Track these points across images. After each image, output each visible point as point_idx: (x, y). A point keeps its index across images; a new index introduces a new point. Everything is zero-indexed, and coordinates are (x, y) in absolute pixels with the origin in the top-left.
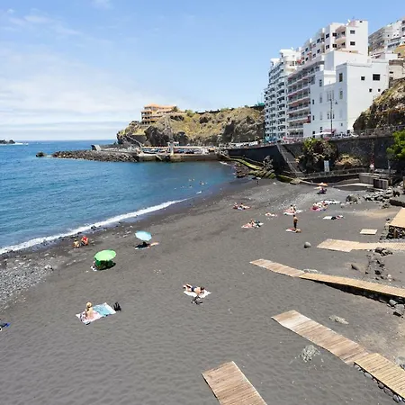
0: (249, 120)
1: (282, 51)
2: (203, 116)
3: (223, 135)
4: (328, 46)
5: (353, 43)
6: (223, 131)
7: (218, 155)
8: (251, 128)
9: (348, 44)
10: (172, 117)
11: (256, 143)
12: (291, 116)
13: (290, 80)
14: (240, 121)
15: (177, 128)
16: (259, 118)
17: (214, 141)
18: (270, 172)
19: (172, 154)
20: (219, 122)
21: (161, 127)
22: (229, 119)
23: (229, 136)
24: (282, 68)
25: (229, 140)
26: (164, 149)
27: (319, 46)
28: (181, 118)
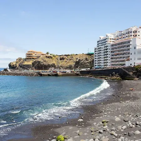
0: (86, 59)
1: (107, 34)
2: (61, 57)
3: (74, 65)
4: (131, 36)
5: (139, 35)
6: (74, 64)
7: (76, 73)
8: (88, 63)
9: (138, 35)
10: (47, 57)
11: (89, 69)
12: (112, 58)
13: (112, 45)
14: (82, 60)
15: (51, 62)
16: (91, 59)
17: (70, 67)
18: (118, 78)
19: (58, 73)
20: (71, 60)
21: (42, 61)
22: (77, 59)
23: (77, 66)
24: (106, 40)
25: (77, 67)
26: (48, 71)
27: (127, 35)
28: (51, 57)
